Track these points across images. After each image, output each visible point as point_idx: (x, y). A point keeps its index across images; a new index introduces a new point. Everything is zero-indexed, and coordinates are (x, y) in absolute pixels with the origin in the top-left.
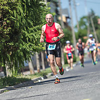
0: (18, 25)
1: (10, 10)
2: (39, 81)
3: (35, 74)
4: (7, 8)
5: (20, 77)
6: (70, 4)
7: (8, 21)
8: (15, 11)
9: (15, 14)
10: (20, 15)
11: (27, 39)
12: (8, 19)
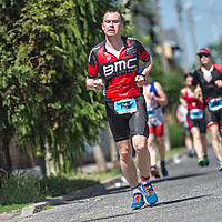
0: (71, 64)
1: (52, 34)
2: (118, 185)
3: (108, 171)
4: (46, 28)
5: (77, 178)
6: (180, 19)
7: (48, 57)
8: (63, 35)
9: (63, 41)
10: (75, 43)
11: (91, 95)
12: (50, 52)
